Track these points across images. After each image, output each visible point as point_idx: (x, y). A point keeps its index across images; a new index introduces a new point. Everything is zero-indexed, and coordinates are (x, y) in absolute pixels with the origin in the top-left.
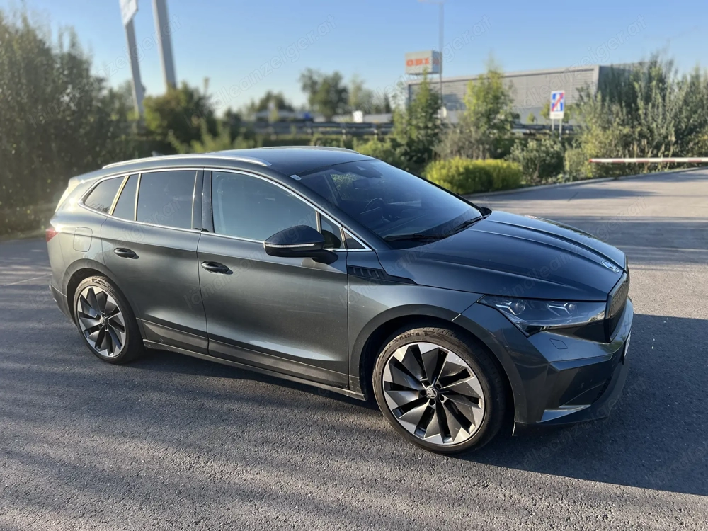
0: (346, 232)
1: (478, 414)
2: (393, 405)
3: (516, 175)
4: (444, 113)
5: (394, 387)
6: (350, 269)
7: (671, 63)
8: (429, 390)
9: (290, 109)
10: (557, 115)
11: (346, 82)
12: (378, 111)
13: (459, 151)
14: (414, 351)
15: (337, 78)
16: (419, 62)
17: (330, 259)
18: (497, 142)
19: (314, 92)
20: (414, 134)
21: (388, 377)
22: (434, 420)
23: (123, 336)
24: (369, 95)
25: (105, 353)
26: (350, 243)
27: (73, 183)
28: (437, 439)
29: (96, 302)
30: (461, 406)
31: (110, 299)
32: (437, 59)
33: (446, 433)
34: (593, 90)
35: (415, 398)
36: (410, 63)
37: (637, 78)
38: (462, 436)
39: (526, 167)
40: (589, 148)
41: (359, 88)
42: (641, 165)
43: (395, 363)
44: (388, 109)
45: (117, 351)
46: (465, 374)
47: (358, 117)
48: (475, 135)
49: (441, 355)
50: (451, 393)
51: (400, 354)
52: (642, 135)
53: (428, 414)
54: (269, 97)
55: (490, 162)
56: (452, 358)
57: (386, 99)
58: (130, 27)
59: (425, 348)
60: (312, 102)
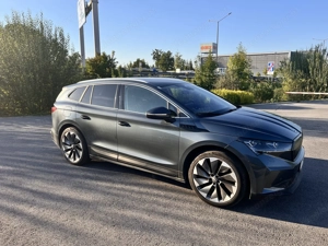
0: (180, 110)
1: (235, 189)
2: (197, 185)
3: (251, 97)
4: (218, 69)
5: (197, 177)
6: (181, 125)
7: (325, 51)
8: (214, 178)
9: (148, 67)
10: (271, 73)
11: (173, 56)
12: (187, 69)
13: (225, 86)
14: (208, 161)
15: (169, 54)
16: (206, 48)
17: (173, 121)
18: (242, 84)
19: (158, 60)
20: (204, 79)
21: (195, 172)
22: (215, 191)
23: (81, 153)
24: (184, 62)
25: (72, 160)
26: (181, 115)
27: (64, 89)
28: (216, 200)
29: (71, 138)
30: (227, 186)
31: (77, 137)
32: (215, 47)
33: (220, 198)
34: (288, 62)
35: (206, 182)
36: (202, 48)
37: (309, 57)
38: (227, 199)
39: (256, 95)
40: (285, 88)
41: (179, 59)
42: (310, 96)
43: (199, 166)
44: (192, 69)
45: (78, 160)
46: (229, 171)
47: (178, 71)
48: (232, 80)
49: (220, 163)
50: (223, 180)
51: (201, 162)
52: (311, 83)
53: (212, 189)
54: (138, 61)
55: (240, 91)
56: (224, 164)
57: (191, 64)
58: (82, 30)
59: (212, 159)
60: (157, 64)
